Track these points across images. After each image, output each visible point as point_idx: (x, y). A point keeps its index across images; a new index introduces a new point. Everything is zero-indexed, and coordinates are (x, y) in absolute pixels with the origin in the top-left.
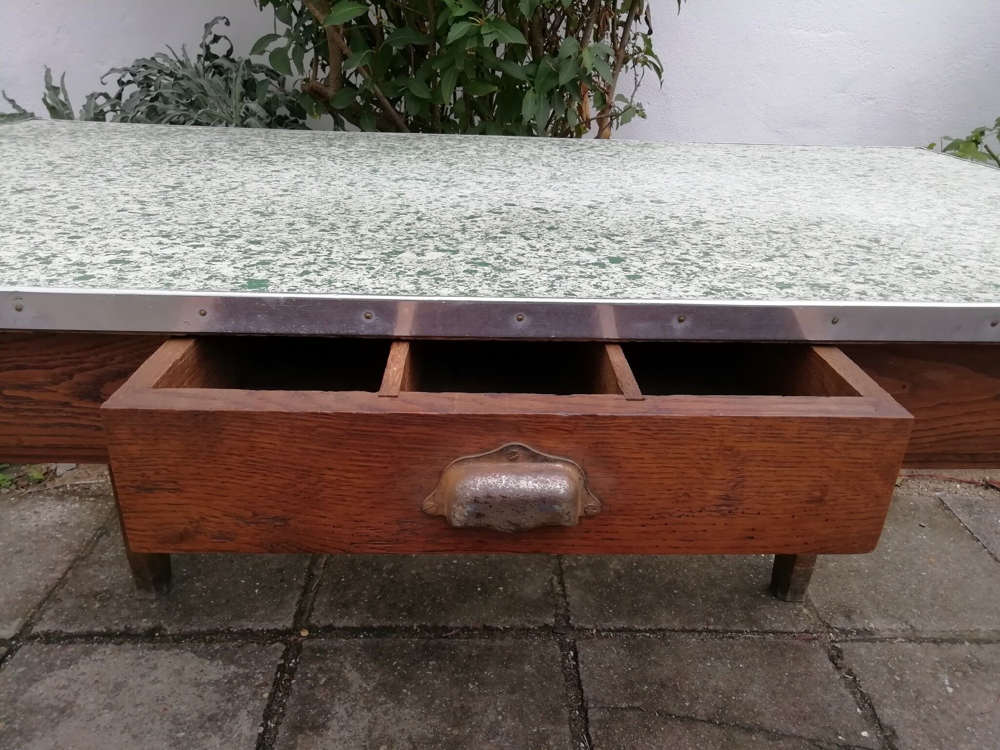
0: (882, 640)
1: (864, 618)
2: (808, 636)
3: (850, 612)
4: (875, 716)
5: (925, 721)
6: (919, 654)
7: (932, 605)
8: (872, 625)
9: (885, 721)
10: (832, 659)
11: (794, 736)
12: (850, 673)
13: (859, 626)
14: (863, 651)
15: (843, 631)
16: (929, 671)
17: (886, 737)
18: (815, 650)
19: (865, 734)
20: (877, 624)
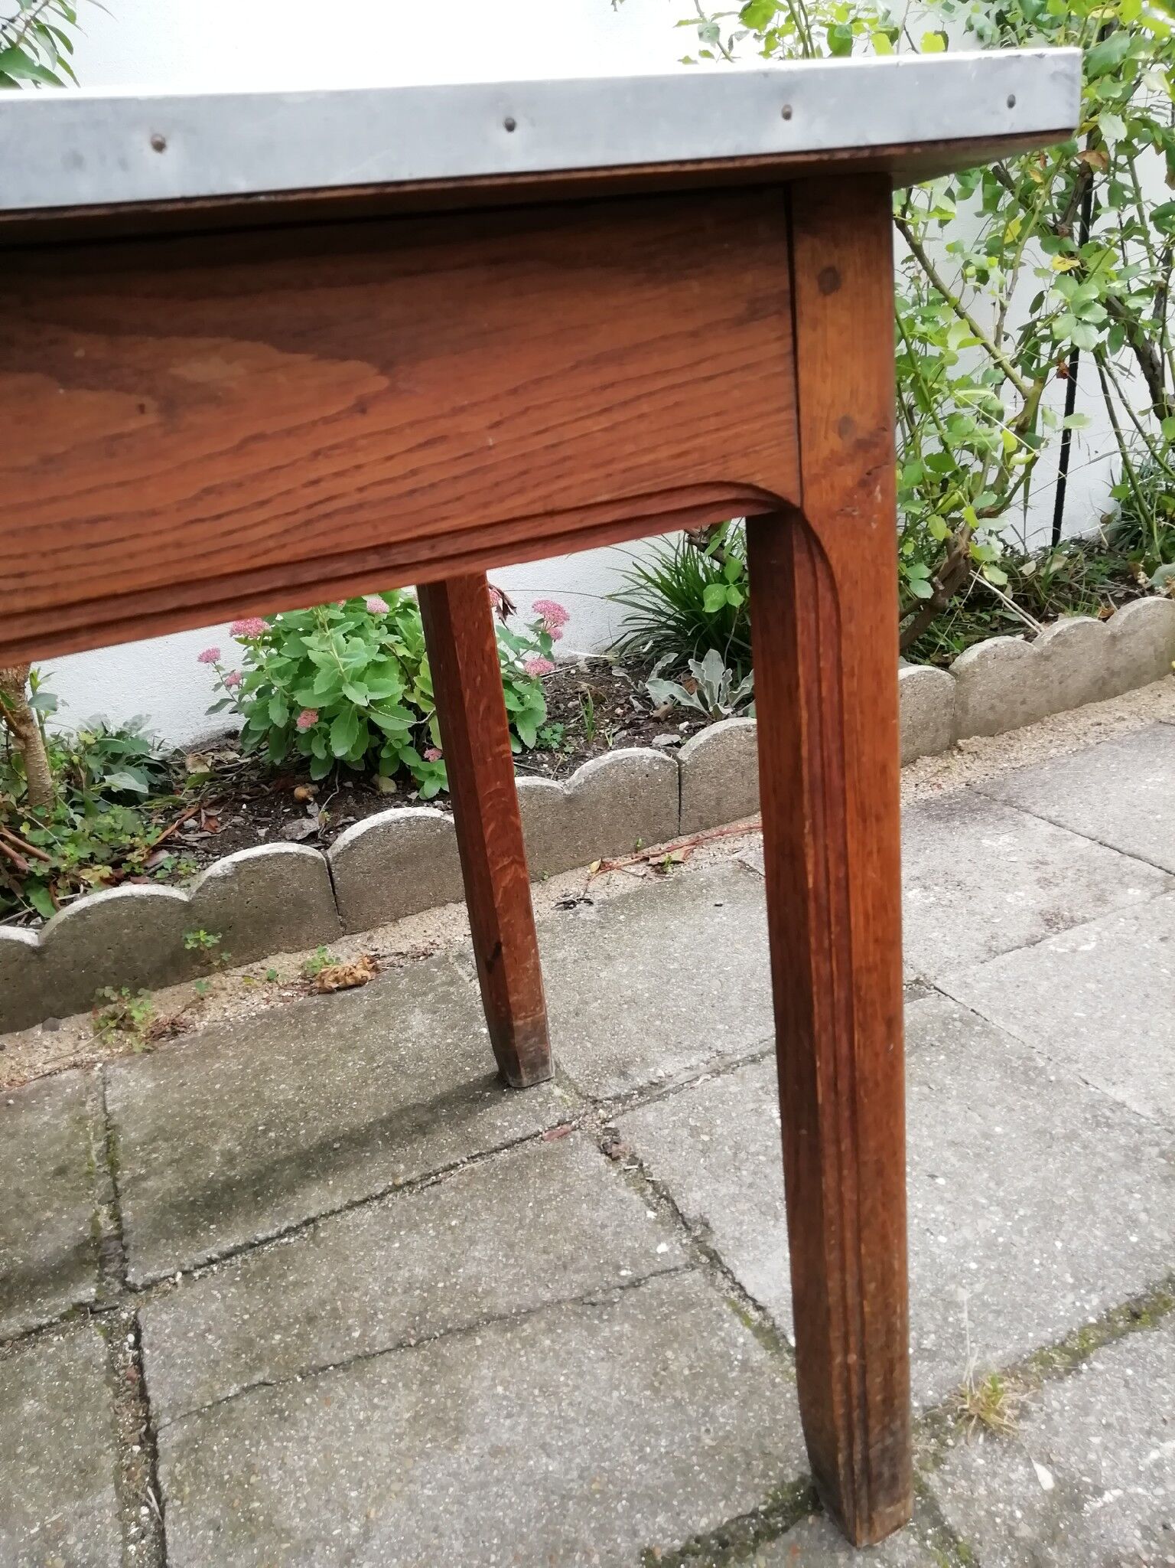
0: (678, 1090)
1: (648, 1066)
2: (562, 1129)
3: (626, 1064)
4: (676, 1213)
5: (751, 1186)
6: (733, 1089)
7: (744, 1009)
8: (661, 1073)
9: (691, 1212)
10: (604, 1150)
11: (547, 1305)
12: (633, 1159)
13: (641, 1081)
14: (650, 1118)
15: (617, 1098)
16: (751, 1106)
17: (696, 1240)
18: (576, 1147)
19: (662, 1248)
20: (668, 1067)
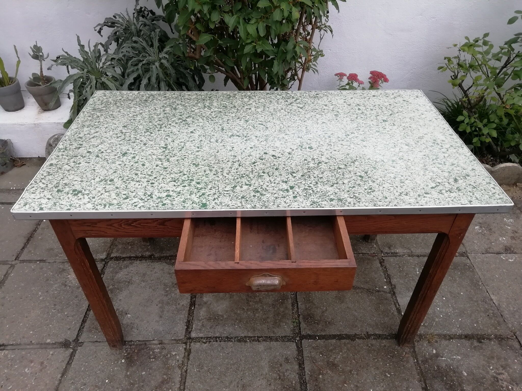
0: (400, 256)
1: (395, 248)
2: (373, 255)
3: (391, 246)
4: (390, 282)
5: (406, 283)
6: (411, 261)
7: (421, 243)
8: (397, 251)
9: (393, 283)
10: (381, 263)
11: (362, 288)
12: (385, 268)
13: (393, 251)
14: (392, 260)
15: (386, 253)
16: (413, 267)
17: (392, 288)
18: (375, 260)
19: (385, 287)
20: (399, 250)
